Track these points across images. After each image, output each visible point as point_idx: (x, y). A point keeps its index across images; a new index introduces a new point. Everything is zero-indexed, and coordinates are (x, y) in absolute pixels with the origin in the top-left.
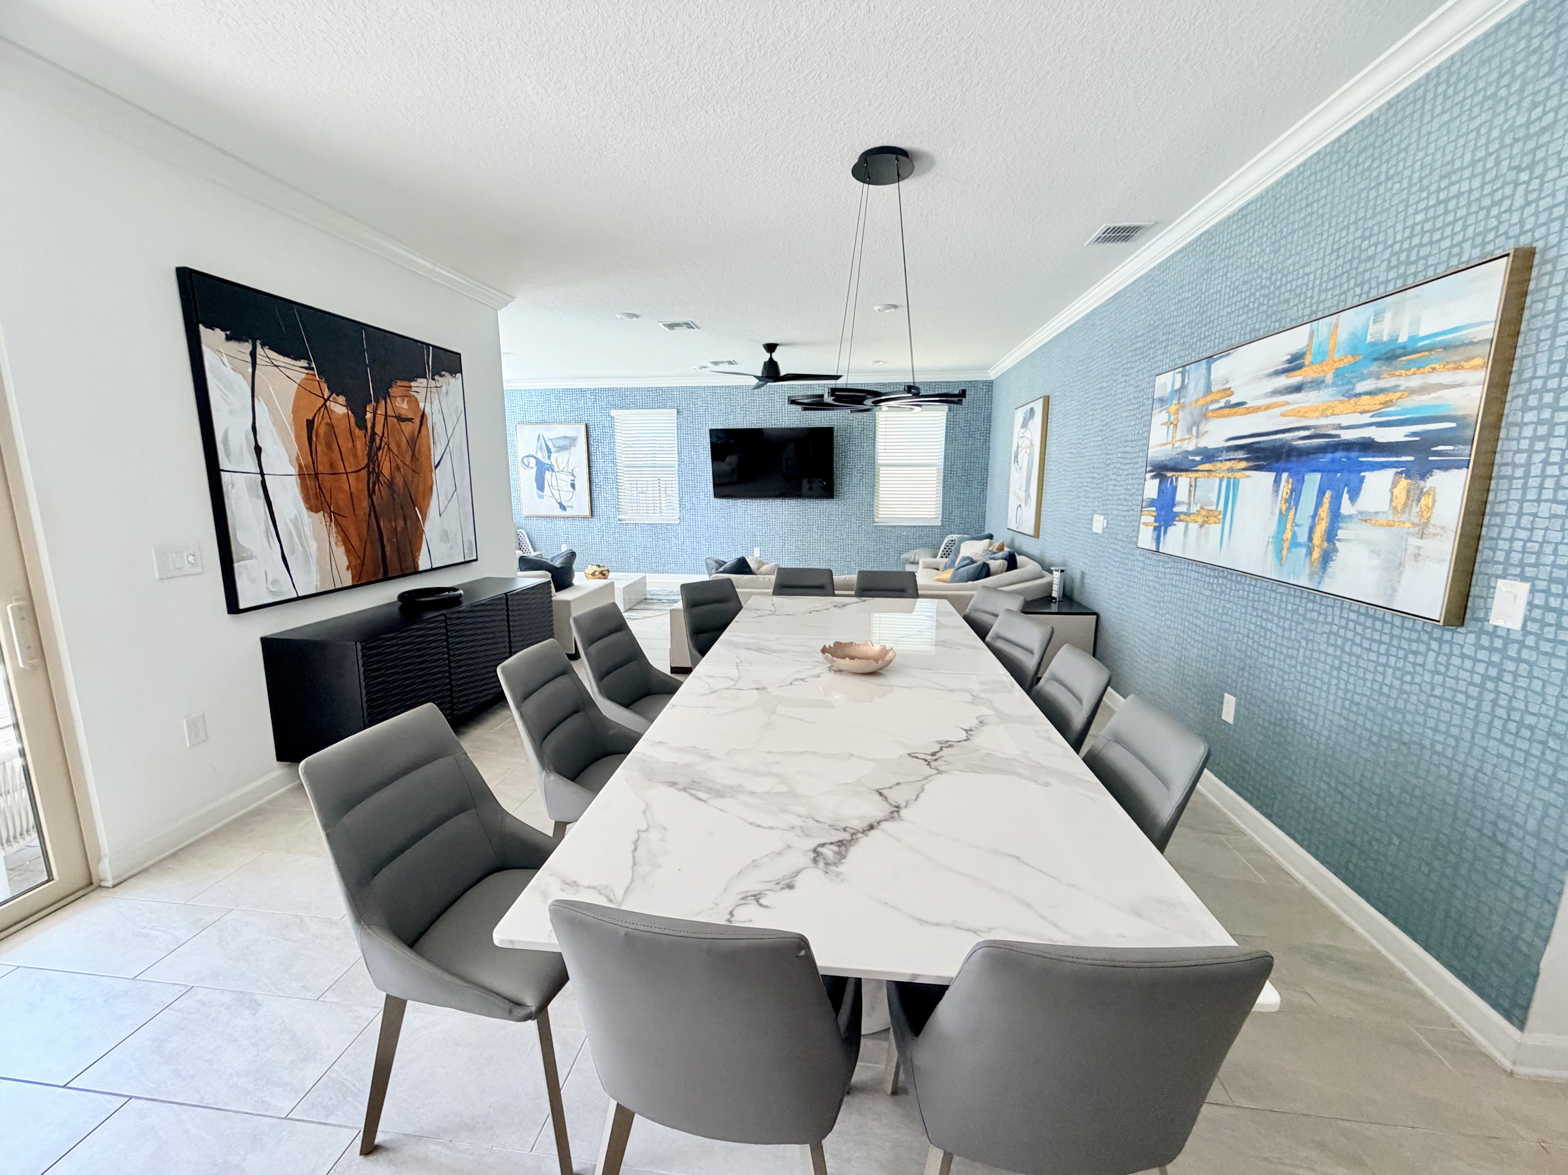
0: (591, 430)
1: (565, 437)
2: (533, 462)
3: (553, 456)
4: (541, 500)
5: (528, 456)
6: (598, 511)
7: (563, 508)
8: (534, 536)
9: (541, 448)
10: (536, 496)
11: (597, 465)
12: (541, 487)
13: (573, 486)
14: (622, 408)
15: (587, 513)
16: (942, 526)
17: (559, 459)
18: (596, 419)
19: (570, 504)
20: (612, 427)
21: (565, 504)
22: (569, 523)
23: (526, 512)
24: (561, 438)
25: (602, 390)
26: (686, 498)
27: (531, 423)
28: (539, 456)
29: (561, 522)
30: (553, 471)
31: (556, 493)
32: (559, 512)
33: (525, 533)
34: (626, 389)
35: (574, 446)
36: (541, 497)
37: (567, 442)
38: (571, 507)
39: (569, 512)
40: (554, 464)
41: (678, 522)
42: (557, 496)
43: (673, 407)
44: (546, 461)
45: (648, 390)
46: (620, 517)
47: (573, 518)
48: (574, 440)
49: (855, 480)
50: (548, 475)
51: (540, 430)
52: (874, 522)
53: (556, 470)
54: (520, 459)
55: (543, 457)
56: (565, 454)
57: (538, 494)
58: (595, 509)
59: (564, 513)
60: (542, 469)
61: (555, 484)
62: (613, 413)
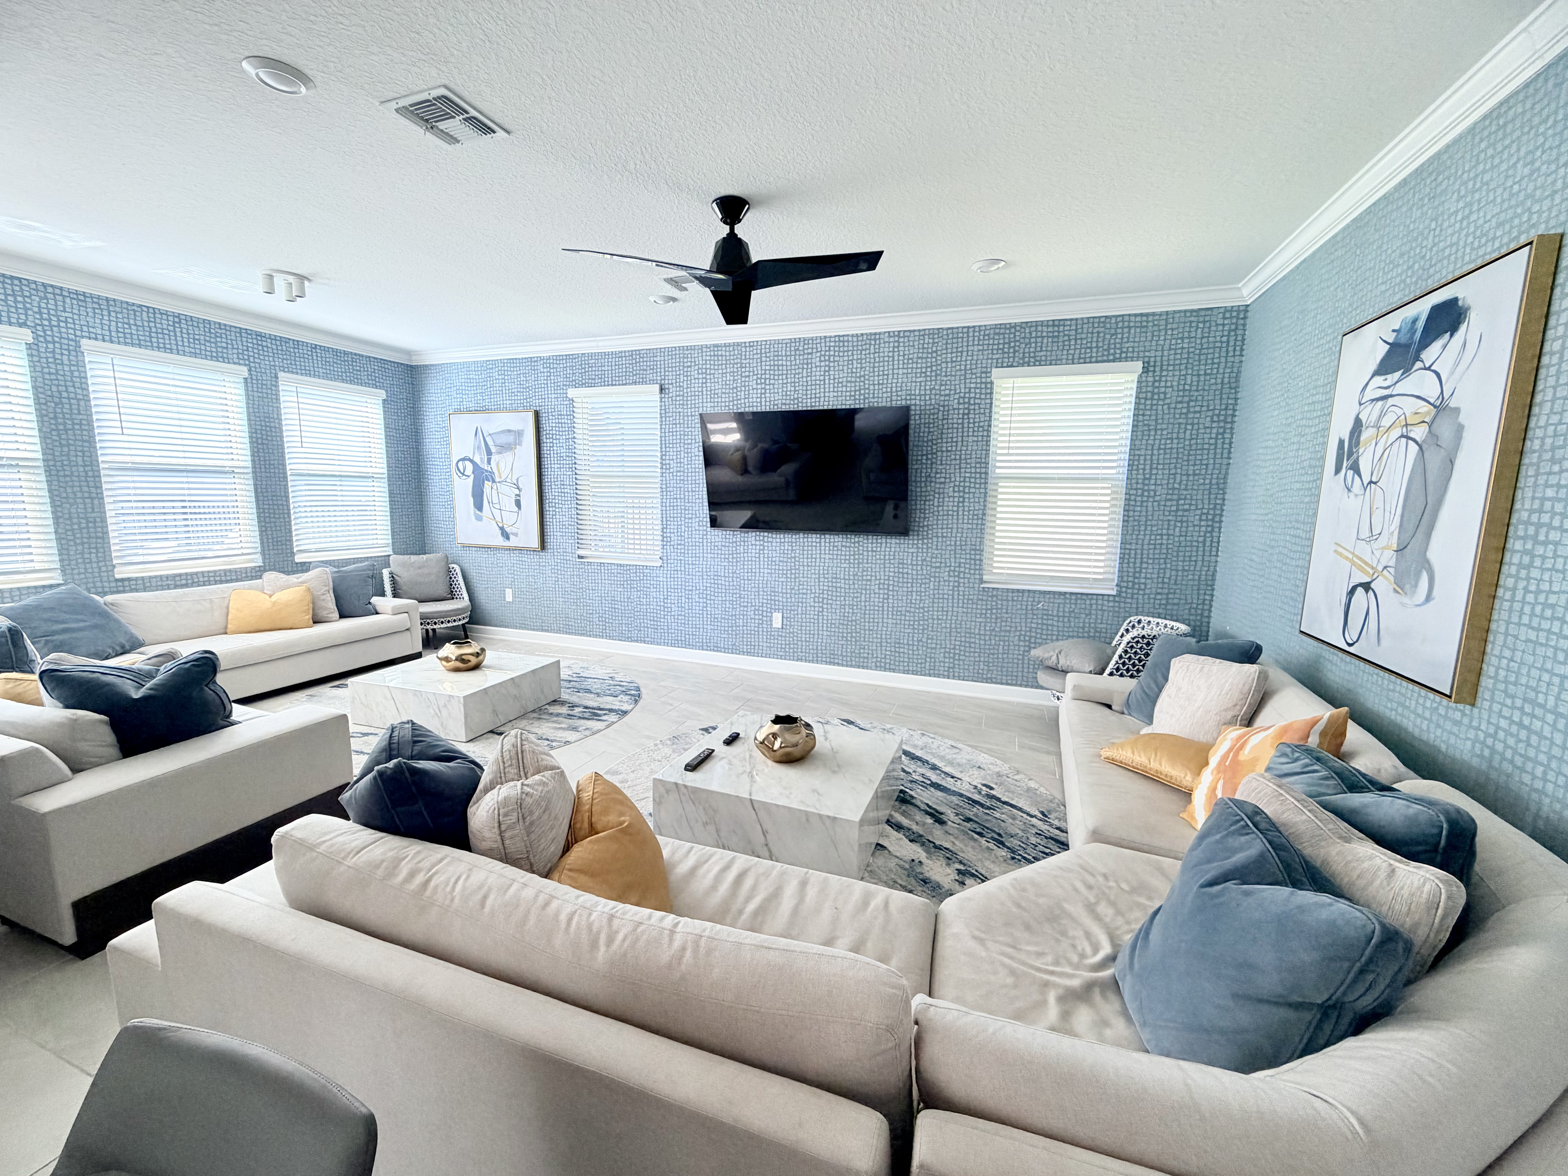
0: (543, 421)
1: (509, 431)
2: (469, 467)
3: (494, 458)
4: (479, 523)
5: (463, 459)
6: (550, 540)
7: (506, 536)
8: (473, 574)
9: (479, 448)
10: (473, 518)
11: (552, 471)
12: (479, 506)
13: (518, 503)
14: (583, 385)
15: (535, 543)
16: (1119, 595)
17: (501, 464)
18: (550, 404)
19: (515, 530)
20: (572, 415)
21: (508, 530)
22: (515, 557)
23: (461, 539)
24: (503, 432)
25: (558, 358)
26: (672, 526)
27: (470, 411)
28: (477, 459)
29: (505, 556)
30: (494, 481)
31: (497, 513)
32: (500, 541)
33: (458, 570)
34: (591, 355)
35: (520, 444)
36: (479, 519)
37: (510, 438)
38: (516, 535)
39: (513, 542)
40: (495, 470)
41: (659, 564)
42: (499, 519)
43: (652, 382)
44: (486, 467)
45: (620, 355)
46: (581, 552)
47: (520, 549)
48: (519, 434)
49: (950, 504)
50: (487, 485)
51: (478, 420)
52: (982, 581)
53: (497, 479)
54: (454, 464)
55: (482, 462)
56: (508, 456)
57: (475, 514)
58: (548, 539)
59: (507, 544)
60: (481, 478)
61: (495, 500)
62: (572, 392)
